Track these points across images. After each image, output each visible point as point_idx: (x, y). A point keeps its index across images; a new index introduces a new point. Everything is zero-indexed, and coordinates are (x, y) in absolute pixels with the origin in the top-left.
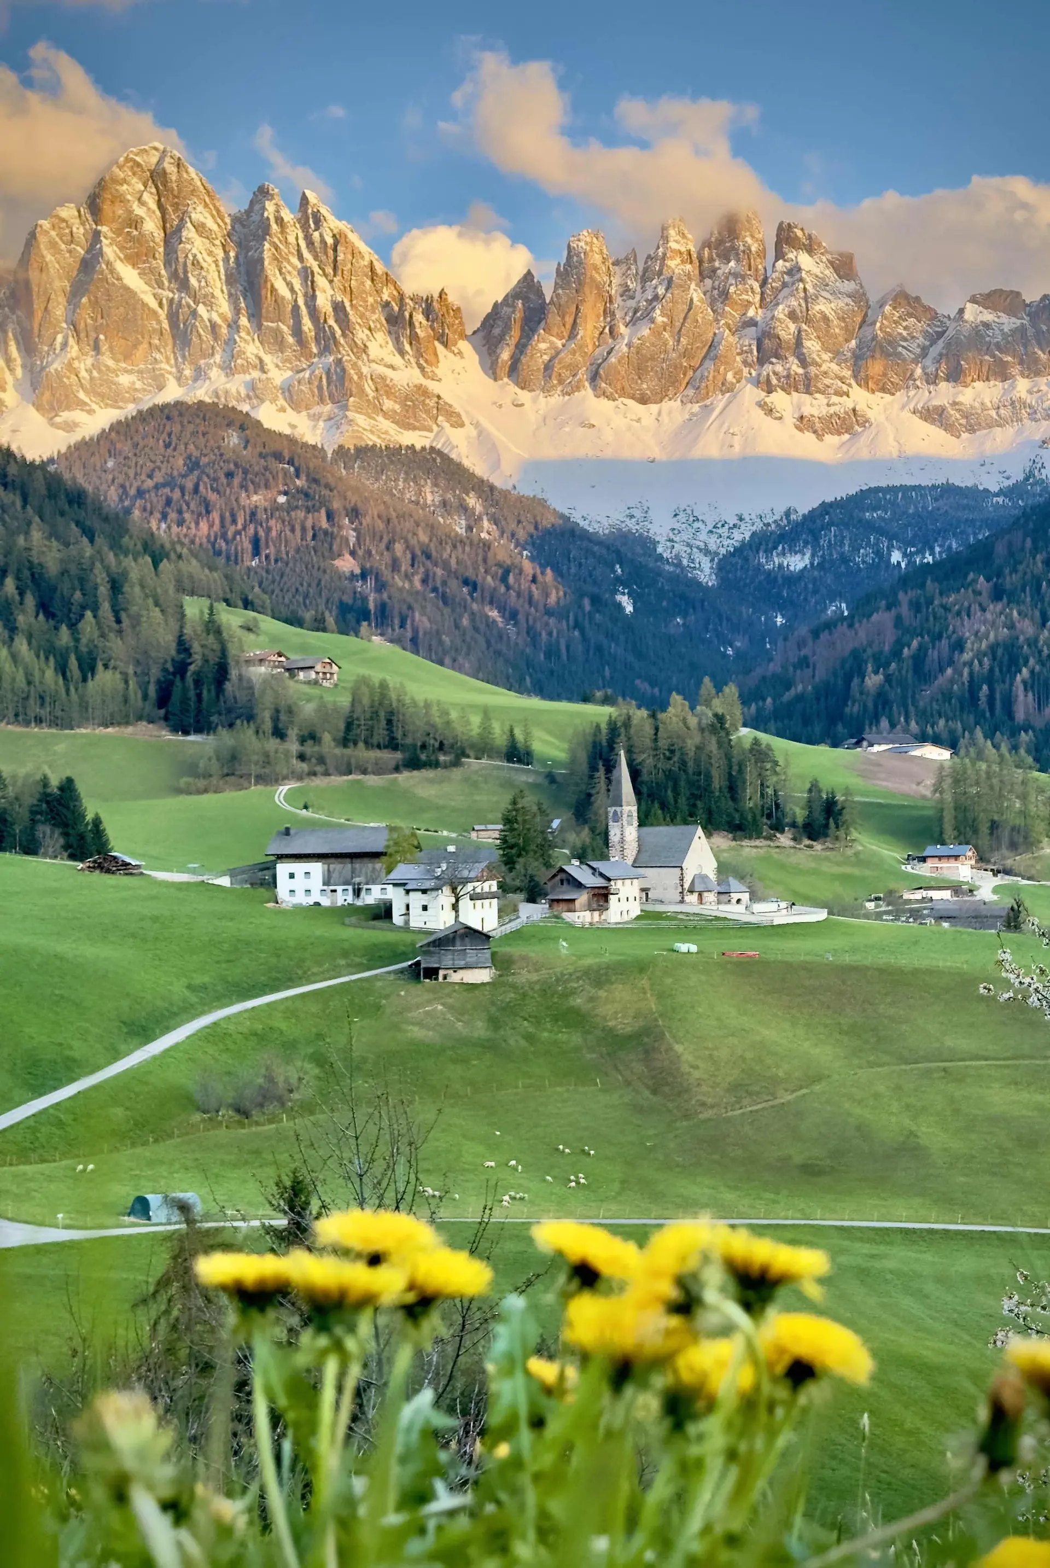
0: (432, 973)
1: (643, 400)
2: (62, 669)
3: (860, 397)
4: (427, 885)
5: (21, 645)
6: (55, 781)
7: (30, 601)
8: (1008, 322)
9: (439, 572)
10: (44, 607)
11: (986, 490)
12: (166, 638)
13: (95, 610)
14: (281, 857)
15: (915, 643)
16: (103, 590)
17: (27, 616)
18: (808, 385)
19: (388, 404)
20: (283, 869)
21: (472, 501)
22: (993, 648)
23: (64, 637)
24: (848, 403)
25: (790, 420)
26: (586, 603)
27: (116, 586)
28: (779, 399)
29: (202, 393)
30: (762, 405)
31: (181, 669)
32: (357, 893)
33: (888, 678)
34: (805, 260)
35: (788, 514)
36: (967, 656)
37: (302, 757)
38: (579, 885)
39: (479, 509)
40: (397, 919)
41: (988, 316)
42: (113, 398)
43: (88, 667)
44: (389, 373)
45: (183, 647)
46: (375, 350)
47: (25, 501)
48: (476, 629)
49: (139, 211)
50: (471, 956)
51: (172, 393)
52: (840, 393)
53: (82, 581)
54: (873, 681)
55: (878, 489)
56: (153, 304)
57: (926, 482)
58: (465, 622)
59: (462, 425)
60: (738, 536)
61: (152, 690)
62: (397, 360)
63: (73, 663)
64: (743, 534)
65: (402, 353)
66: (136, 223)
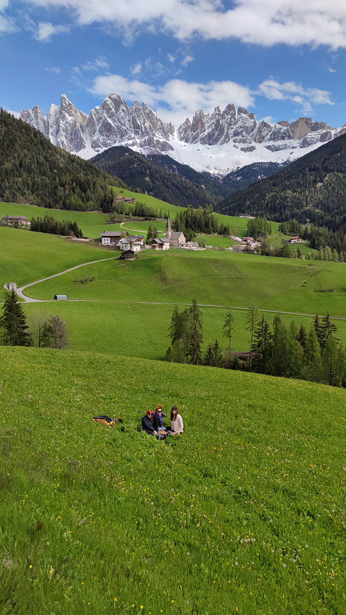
0: (124, 259)
1: (210, 145)
2: (83, 201)
3: (253, 144)
4: (126, 242)
5: (76, 195)
6: (73, 223)
7: (78, 187)
8: (285, 128)
9: (166, 180)
10: (81, 189)
11: (278, 163)
12: (102, 193)
13: (90, 189)
14: (103, 237)
15: (257, 195)
16: (92, 185)
17: (78, 191)
18: (244, 142)
19: (159, 146)
20: (103, 239)
21: (175, 166)
22: (272, 196)
23: (83, 194)
24: (251, 145)
25: (239, 148)
26: (195, 187)
27: (94, 184)
28: (237, 144)
29: (123, 144)
30: (234, 146)
31: (105, 200)
32: (116, 243)
33: (251, 202)
34: (244, 115)
35: (238, 168)
36: (266, 198)
37: (126, 218)
38: (157, 243)
39: (175, 167)
40: (121, 249)
41: (280, 127)
42: (105, 145)
43: (87, 200)
44: (159, 139)
45: (105, 196)
46: (156, 134)
47: (81, 167)
48: (172, 192)
49: (111, 107)
50: (131, 255)
51: (117, 144)
52: (250, 143)
53: (89, 184)
54: (248, 203)
55: (257, 163)
56: (114, 126)
57: (266, 161)
58: (170, 190)
59: (173, 150)
60: (227, 172)
61: (99, 204)
62: (161, 137)
63: (85, 198)
64: (229, 172)
65: (162, 135)
66: (110, 109)
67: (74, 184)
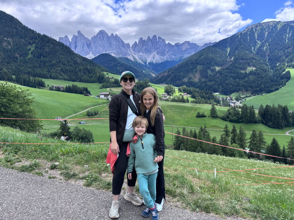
1: (146, 53)
5: (86, 75)
6: (86, 87)
7: (87, 71)
11: (176, 61)
12: (98, 75)
13: (92, 72)
14: (101, 95)
20: (101, 96)
23: (90, 75)
26: (140, 72)
27: (95, 70)
31: (100, 77)
32: (107, 98)
34: (161, 40)
39: (131, 63)
40: (109, 100)
42: (99, 53)
43: (92, 78)
47: (88, 63)
49: (101, 36)
51: (104, 53)
53: (92, 70)
56: (102, 44)
59: (130, 55)
61: (97, 80)
67: (85, 70)
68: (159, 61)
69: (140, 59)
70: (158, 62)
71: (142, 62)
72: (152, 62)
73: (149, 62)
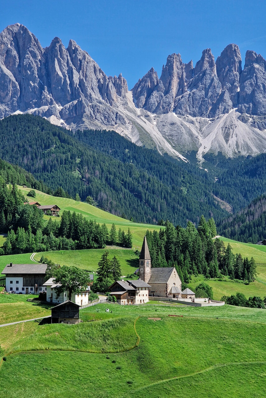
0: (56, 320)
25: (249, 123)
32: (36, 289)
34: (256, 65)
38: (122, 289)
40: (48, 300)
44: (99, 104)
46: (94, 96)
49: (11, 47)
56: (14, 80)
62: (102, 100)
65: (104, 97)
66: (8, 51)
68: (248, 148)
69: (169, 138)
70: (244, 153)
71: (177, 153)
72: (220, 153)
73: (206, 151)
